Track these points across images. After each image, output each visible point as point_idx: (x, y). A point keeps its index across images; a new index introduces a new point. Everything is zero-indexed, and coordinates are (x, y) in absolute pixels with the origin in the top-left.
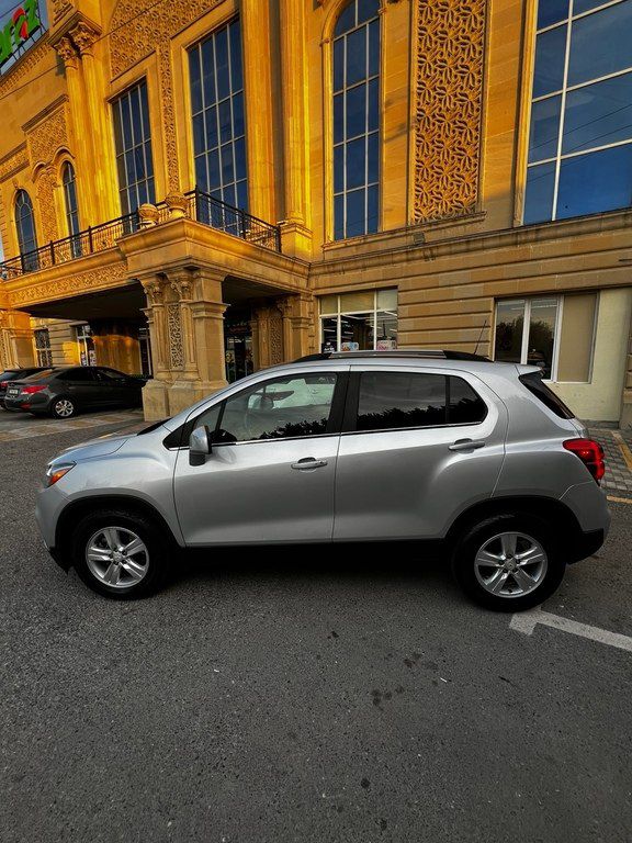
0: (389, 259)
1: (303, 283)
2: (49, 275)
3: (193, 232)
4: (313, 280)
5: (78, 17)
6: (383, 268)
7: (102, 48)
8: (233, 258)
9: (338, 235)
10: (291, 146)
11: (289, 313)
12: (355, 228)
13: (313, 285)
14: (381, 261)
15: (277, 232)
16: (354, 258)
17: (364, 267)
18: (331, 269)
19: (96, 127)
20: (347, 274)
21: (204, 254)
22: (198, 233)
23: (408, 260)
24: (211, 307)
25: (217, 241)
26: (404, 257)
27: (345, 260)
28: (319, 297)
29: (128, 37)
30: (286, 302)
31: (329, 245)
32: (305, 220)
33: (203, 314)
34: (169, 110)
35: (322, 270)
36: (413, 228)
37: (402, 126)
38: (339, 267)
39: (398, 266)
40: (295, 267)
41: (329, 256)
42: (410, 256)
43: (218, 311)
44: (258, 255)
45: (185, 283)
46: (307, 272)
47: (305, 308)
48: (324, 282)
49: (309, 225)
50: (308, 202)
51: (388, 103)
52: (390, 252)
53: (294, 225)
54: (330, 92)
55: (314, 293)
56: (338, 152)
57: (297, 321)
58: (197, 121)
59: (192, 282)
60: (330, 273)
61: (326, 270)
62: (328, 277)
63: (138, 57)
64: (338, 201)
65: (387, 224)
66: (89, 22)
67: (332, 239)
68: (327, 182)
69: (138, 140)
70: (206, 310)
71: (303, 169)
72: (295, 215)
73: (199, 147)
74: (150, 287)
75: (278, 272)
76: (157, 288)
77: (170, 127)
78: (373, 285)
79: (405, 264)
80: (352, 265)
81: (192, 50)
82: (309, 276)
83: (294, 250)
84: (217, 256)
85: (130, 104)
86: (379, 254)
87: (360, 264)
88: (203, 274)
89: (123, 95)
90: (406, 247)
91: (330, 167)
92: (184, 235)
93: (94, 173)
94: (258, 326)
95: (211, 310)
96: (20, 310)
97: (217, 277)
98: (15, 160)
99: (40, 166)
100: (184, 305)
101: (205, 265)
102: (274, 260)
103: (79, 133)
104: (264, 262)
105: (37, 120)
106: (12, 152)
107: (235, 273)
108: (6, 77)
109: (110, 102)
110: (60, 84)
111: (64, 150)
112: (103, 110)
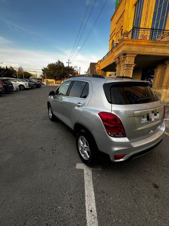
3: (126, 42)
19: (129, 16)
21: (130, 49)
24: (128, 65)
33: (126, 68)
43: (131, 67)
45: (123, 59)
69: (139, 14)
76: (118, 61)
77: (148, 6)
84: (134, 48)
85: (139, 3)
88: (128, 55)
89: (138, 1)
94: (157, 71)
95: (129, 67)
96: (101, 70)
97: (134, 56)
98: (114, 33)
99: (117, 33)
100: (122, 66)
101: (128, 52)
102: (163, 45)
103: (125, 20)
104: (158, 46)
105: (119, 20)
106: (114, 31)
107: (141, 53)
108: (116, 11)
109: (135, 5)
110: (125, 7)
111: (122, 26)
112: (132, 9)
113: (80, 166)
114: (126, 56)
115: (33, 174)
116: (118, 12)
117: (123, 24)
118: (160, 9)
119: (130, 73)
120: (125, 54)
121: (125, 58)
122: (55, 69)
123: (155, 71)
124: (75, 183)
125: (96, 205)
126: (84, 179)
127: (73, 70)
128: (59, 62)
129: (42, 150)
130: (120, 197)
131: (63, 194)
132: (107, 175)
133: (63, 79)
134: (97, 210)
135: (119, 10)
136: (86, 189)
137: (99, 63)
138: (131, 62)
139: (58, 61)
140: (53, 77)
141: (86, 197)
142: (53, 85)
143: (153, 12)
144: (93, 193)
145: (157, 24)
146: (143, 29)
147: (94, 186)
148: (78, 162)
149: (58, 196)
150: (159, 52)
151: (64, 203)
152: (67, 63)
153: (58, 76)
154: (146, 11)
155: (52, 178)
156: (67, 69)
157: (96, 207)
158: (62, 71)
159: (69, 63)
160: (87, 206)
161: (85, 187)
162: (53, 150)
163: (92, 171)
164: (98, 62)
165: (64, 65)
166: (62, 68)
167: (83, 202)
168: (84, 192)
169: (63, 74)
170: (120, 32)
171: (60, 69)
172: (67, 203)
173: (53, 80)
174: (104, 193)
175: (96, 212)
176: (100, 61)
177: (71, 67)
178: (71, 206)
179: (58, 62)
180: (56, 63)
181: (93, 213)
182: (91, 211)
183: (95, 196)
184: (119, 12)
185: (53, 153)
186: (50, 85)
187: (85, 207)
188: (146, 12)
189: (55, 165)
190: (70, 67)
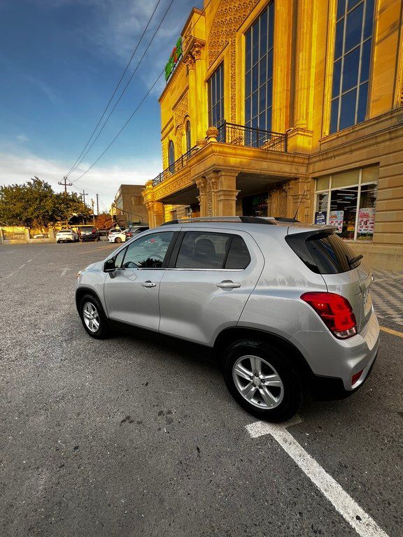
0: (374, 141)
1: (303, 170)
2: (166, 183)
3: (218, 149)
4: (311, 167)
5: (195, 41)
6: (368, 149)
7: (205, 52)
8: (245, 160)
9: (332, 130)
10: (300, 73)
11: (291, 193)
12: (347, 120)
13: (311, 171)
14: (365, 144)
15: (285, 137)
16: (343, 146)
17: (351, 152)
18: (325, 157)
19: (199, 98)
20: (337, 158)
21: (225, 162)
22: (221, 149)
23: (391, 139)
24: (227, 193)
25: (234, 152)
26: (388, 137)
27: (335, 149)
28: (315, 179)
29: (216, 41)
30: (289, 185)
31: (325, 139)
32: (307, 124)
33: (222, 198)
34: (233, 76)
35: (317, 159)
36: (398, 110)
37: (393, 26)
38: (331, 155)
39: (382, 145)
40: (296, 160)
41: (324, 147)
42: (393, 135)
43: (232, 195)
44: (264, 156)
45: (213, 180)
46: (306, 161)
47: (302, 188)
48: (318, 167)
49: (311, 128)
50: (311, 110)
51: (382, 11)
52: (374, 135)
53: (297, 130)
54: (333, 21)
55: (311, 176)
56: (337, 66)
57: (296, 197)
58: (247, 77)
59: (218, 179)
60: (324, 160)
61: (321, 157)
62: (322, 163)
63: (220, 51)
64: (334, 104)
65: (373, 113)
66: (199, 42)
67: (327, 133)
68: (326, 91)
69: (218, 99)
70: (224, 195)
71: (308, 88)
72: (300, 122)
73: (247, 93)
74: (200, 184)
75: (281, 165)
76: (202, 185)
77: (233, 87)
78: (358, 165)
79: (388, 143)
80: (342, 151)
81: (247, 33)
82: (308, 164)
83: (296, 147)
84: (233, 161)
85: (215, 80)
86: (364, 139)
87: (347, 149)
88: (223, 173)
89: (212, 76)
90: (389, 128)
91: (329, 80)
92: (213, 152)
93: (197, 123)
94: (271, 203)
95: (228, 195)
96: (158, 201)
97: (233, 174)
98: (169, 126)
99: (178, 127)
100: (213, 193)
101: (224, 168)
102: (278, 157)
103: (193, 104)
104: (269, 159)
105: (177, 103)
106: (169, 123)
107: (245, 170)
108: (168, 85)
109: (208, 81)
110: (187, 80)
111: (187, 116)
112: (203, 87)
113: (257, 429)
114: (220, 174)
115: (162, 501)
116: (173, 87)
117: (188, 112)
118: (255, 96)
119: (231, 208)
120: (217, 172)
121: (217, 178)
122: (28, 201)
123: (268, 202)
124: (279, 472)
125: (356, 501)
126: (289, 457)
127: (78, 202)
128: (38, 182)
129: (132, 426)
130: (375, 461)
131: (276, 513)
132: (320, 427)
133: (53, 225)
134: (364, 509)
135: (174, 84)
136: (309, 476)
137: (151, 186)
138: (230, 187)
139: (35, 178)
140: (21, 219)
141: (326, 494)
142: (21, 242)
143: (243, 99)
144: (329, 477)
145: (255, 121)
146: (230, 126)
147: (318, 461)
148: (247, 423)
149: (270, 523)
150: (275, 169)
151: (295, 531)
152: (61, 184)
153: (37, 217)
154: (230, 96)
155: (218, 486)
156: (63, 200)
157: (360, 505)
158: (49, 204)
159: (65, 185)
160: (342, 512)
161: (306, 472)
162: (161, 413)
163: (289, 429)
164: (149, 184)
165: (51, 191)
166: (46, 196)
167: (330, 509)
168: (312, 484)
169: (54, 211)
170: (184, 125)
171: (41, 200)
172: (302, 528)
173: (20, 229)
174: (346, 467)
175: (367, 515)
176: (153, 182)
177: (74, 195)
178: (315, 532)
179: (35, 181)
180: (26, 184)
181: (364, 521)
182: (358, 518)
183: (339, 482)
184: (175, 89)
185: (170, 421)
186: (13, 242)
187: (342, 517)
188: (232, 98)
189: (198, 449)
190: (70, 194)
